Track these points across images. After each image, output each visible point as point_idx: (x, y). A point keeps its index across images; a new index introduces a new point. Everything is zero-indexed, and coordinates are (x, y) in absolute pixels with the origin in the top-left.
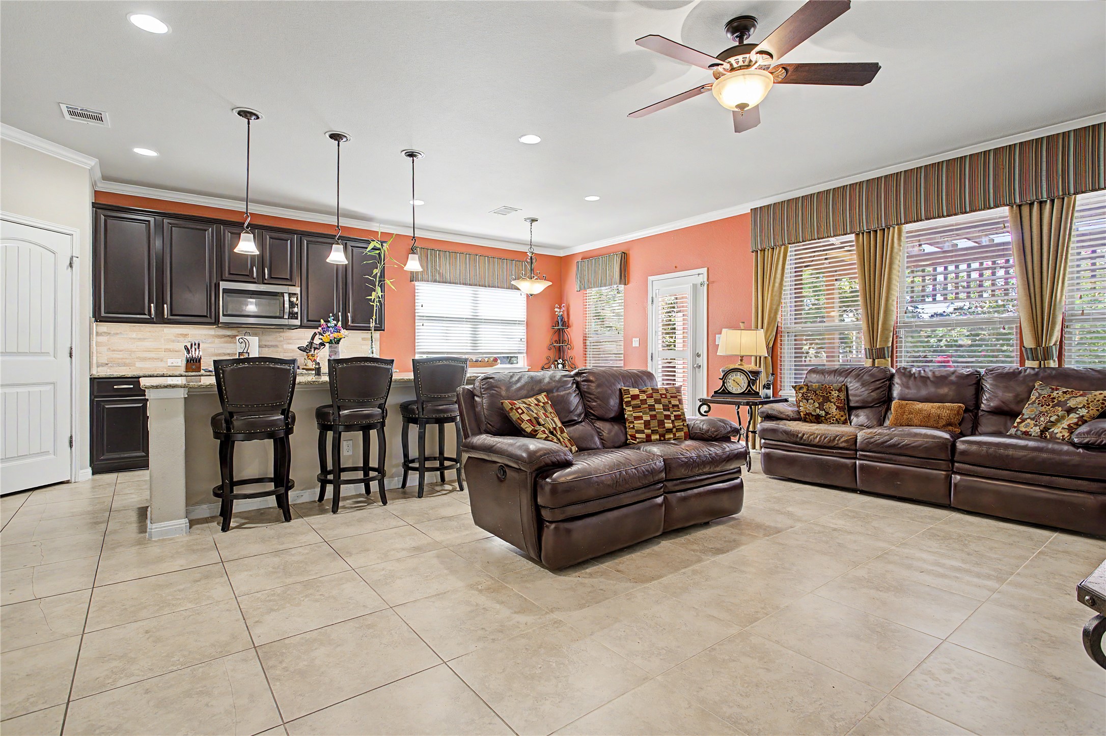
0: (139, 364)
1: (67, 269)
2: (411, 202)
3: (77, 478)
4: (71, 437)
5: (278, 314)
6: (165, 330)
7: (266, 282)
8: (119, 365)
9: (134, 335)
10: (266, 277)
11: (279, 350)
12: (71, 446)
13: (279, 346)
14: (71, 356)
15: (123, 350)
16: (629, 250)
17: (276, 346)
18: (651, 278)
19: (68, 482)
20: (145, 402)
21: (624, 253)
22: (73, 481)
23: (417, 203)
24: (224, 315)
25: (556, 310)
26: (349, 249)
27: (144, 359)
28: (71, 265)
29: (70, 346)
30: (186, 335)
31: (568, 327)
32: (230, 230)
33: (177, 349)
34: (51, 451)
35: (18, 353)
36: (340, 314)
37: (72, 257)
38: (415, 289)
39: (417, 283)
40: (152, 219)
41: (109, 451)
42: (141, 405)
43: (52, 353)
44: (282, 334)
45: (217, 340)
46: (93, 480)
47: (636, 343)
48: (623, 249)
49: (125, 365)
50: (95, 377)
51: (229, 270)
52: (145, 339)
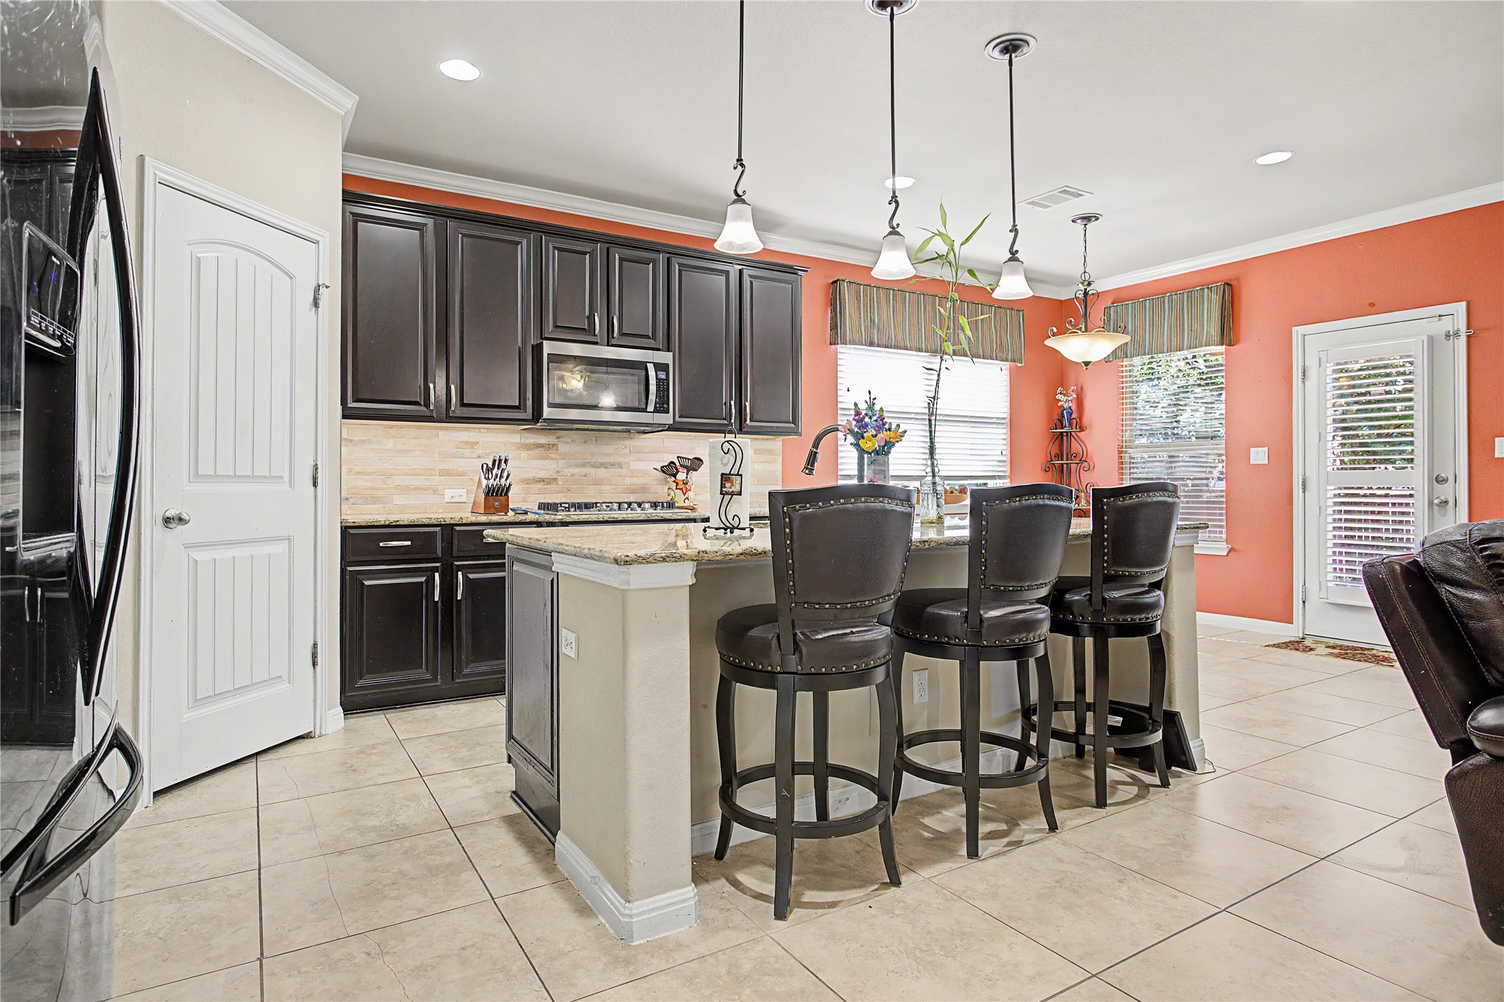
0: (399, 500)
1: (310, 310)
2: (889, 183)
3: (323, 727)
4: (315, 645)
5: (636, 405)
6: (441, 433)
7: (613, 342)
8: (366, 500)
9: (390, 444)
10: (615, 335)
11: (624, 471)
12: (314, 664)
13: (624, 467)
14: (315, 484)
15: (372, 473)
16: (1238, 279)
17: (620, 465)
18: (1298, 331)
19: (307, 736)
20: (429, 573)
21: (1228, 284)
22: (318, 733)
23: (902, 182)
24: (551, 405)
25: (1059, 397)
26: (746, 281)
27: (406, 490)
28: (316, 304)
29: (313, 463)
30: (473, 444)
31: (1082, 429)
32: (558, 245)
33: (460, 469)
34: (285, 677)
35: (236, 477)
36: (732, 403)
37: (318, 287)
38: (837, 359)
39: (840, 348)
40: (430, 222)
41: (373, 670)
42: (423, 579)
43: (286, 478)
44: (628, 442)
45: (524, 454)
46: (346, 729)
47: (1259, 456)
48: (1226, 276)
49: (375, 500)
50: (348, 524)
51: (555, 322)
52: (407, 451)
